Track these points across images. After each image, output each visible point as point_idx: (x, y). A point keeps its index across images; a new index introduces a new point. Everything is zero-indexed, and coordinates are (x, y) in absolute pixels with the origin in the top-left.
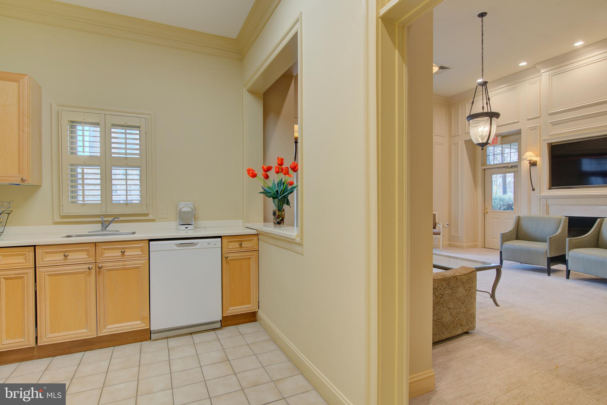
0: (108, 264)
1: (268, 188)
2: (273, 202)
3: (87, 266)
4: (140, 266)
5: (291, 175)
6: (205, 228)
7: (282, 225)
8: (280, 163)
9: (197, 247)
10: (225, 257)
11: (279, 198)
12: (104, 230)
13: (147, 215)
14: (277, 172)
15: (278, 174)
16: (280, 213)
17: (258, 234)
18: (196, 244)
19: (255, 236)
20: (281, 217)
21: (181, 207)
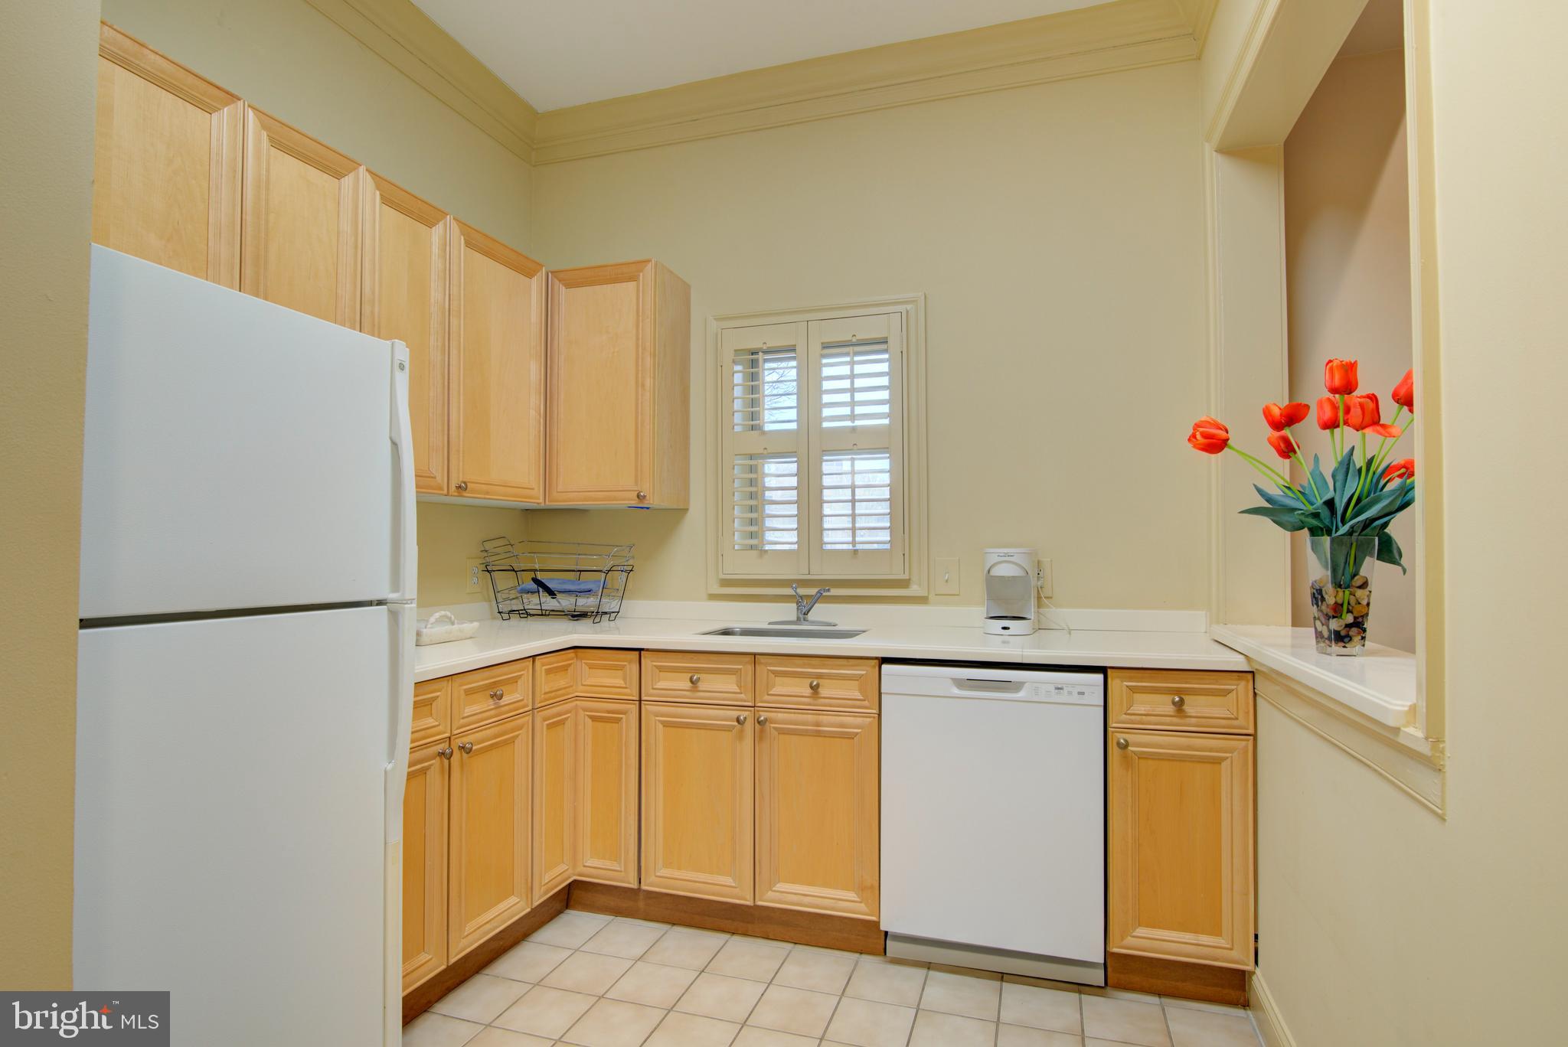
0: (780, 716)
1: (1289, 493)
2: (1313, 549)
3: (735, 714)
4: (857, 734)
5: (1393, 431)
6: (1070, 631)
7: (1355, 647)
8: (1337, 382)
9: (1021, 695)
10: (1118, 744)
11: (1339, 533)
12: (802, 619)
13: (904, 584)
14: (1331, 425)
15: (1332, 433)
16: (1344, 596)
17: (1253, 672)
18: (1017, 686)
19: (1240, 679)
20: (1349, 611)
21: (992, 563)
